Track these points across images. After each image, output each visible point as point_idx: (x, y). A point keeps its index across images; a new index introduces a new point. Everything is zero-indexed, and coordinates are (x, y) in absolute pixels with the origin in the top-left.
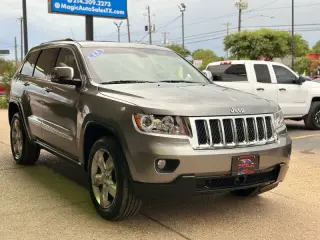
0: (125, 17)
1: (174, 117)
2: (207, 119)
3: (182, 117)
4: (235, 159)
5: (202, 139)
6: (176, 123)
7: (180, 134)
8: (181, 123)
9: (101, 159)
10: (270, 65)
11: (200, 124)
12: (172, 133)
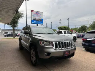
0: (43, 24)
1: (49, 42)
2: (57, 42)
3: (51, 42)
4: (64, 52)
5: (56, 47)
6: (50, 43)
7: (51, 46)
8: (51, 43)
9: (33, 51)
10: (66, 31)
11: (56, 43)
12: (49, 46)
